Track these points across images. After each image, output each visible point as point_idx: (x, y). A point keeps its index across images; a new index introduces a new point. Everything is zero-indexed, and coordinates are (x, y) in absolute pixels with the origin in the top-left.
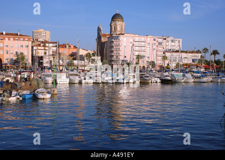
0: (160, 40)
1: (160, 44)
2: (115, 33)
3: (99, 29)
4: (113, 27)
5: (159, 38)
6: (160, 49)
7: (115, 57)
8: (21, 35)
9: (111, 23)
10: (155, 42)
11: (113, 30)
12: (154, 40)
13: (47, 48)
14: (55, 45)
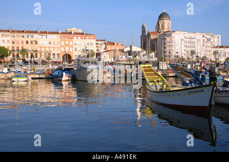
0: (209, 37)
1: (209, 40)
2: (163, 31)
3: (143, 27)
4: (161, 25)
5: (207, 35)
6: (209, 45)
7: (168, 53)
8: (86, 34)
9: (158, 21)
10: (204, 38)
11: (161, 28)
12: (204, 37)
13: (99, 46)
14: (104, 42)
